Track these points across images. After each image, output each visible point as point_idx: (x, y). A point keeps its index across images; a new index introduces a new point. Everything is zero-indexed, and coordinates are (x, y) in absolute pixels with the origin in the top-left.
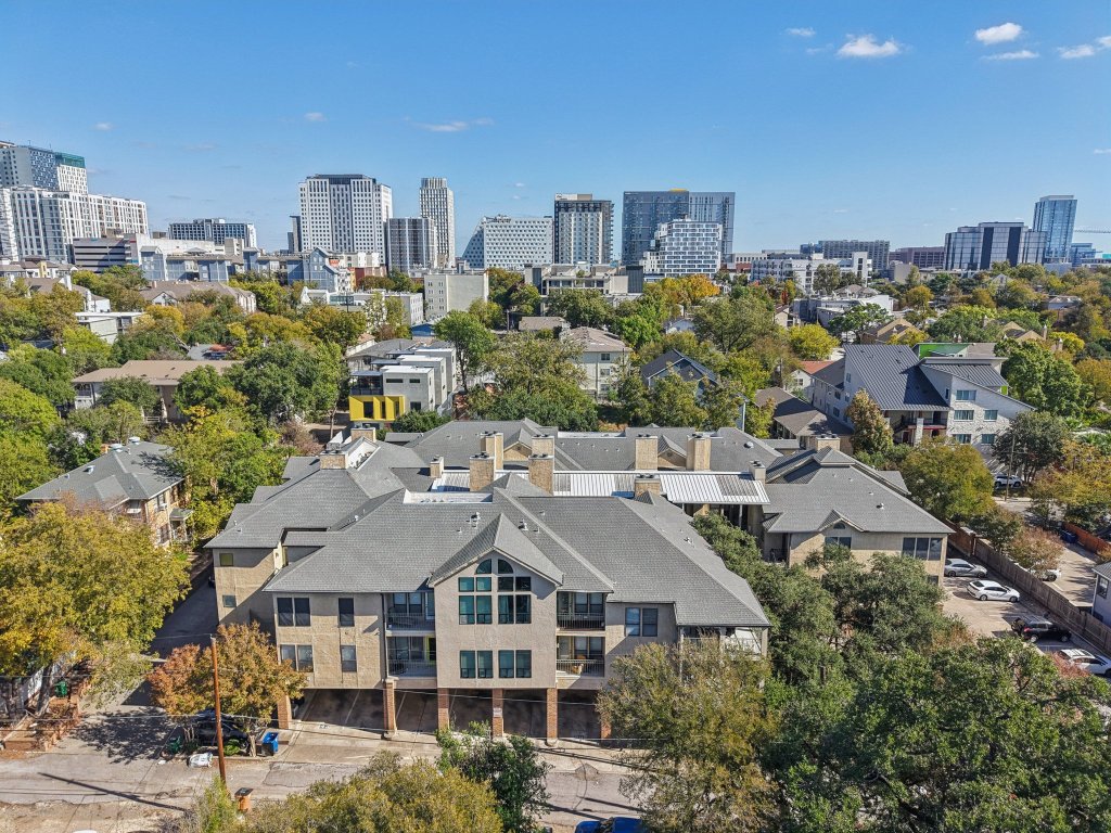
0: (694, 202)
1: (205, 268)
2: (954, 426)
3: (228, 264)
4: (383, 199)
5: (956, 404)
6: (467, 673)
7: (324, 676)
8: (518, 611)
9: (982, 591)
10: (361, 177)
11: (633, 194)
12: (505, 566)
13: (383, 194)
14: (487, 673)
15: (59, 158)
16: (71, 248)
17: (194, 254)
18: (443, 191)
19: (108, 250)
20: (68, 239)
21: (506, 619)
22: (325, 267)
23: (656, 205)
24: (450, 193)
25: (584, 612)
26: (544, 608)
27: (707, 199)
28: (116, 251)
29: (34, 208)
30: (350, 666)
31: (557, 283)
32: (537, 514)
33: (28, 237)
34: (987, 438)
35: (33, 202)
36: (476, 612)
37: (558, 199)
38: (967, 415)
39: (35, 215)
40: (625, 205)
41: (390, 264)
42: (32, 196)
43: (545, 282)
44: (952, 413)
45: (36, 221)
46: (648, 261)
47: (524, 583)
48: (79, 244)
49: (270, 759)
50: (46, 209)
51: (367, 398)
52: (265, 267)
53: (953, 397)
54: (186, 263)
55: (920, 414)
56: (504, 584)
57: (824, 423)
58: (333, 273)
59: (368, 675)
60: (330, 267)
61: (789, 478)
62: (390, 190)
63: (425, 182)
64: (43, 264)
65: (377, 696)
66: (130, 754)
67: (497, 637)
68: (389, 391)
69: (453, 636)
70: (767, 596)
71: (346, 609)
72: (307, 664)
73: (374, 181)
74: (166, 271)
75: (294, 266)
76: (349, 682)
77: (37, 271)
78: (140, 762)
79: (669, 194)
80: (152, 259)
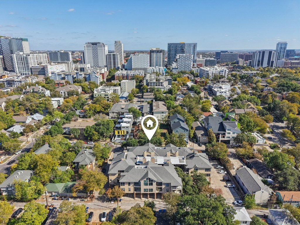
0: (186, 46)
1: (67, 76)
2: (227, 135)
3: (72, 75)
4: (105, 49)
5: (227, 131)
6: (145, 191)
7: (127, 191)
8: (151, 184)
9: (221, 172)
10: (99, 43)
11: (170, 44)
12: (149, 179)
13: (105, 47)
14: (147, 191)
15: (22, 40)
16: (31, 68)
17: (63, 72)
18: (120, 44)
19: (40, 69)
20: (30, 66)
21: (150, 185)
22: (95, 76)
23: (176, 46)
24: (122, 45)
25: (159, 184)
26: (154, 184)
27: (190, 45)
28: (42, 69)
29: (22, 59)
30: (130, 190)
31: (151, 83)
32: (153, 170)
33: (20, 66)
34: (233, 137)
35: (21, 57)
36: (146, 184)
37: (151, 49)
38: (229, 133)
39: (22, 60)
40: (168, 47)
41: (108, 66)
42: (21, 56)
43: (149, 83)
44: (226, 133)
45: (22, 62)
46: (174, 64)
47: (152, 181)
48: (33, 68)
49: (121, 202)
50: (25, 59)
51: (118, 131)
52: (81, 76)
53: (227, 130)
54: (62, 75)
55: (221, 133)
56: (149, 181)
57: (203, 134)
58: (98, 77)
59: (132, 191)
60: (97, 76)
61: (190, 158)
62: (107, 46)
63: (116, 42)
64: (29, 78)
65: (133, 194)
66: (103, 202)
67: (149, 187)
68: (122, 129)
69: (143, 187)
70: (183, 180)
71: (129, 184)
72: (124, 190)
73: (103, 44)
74: (57, 77)
75: (88, 76)
76: (130, 192)
77: (28, 79)
78: (105, 203)
79: (180, 44)
80: (54, 74)
